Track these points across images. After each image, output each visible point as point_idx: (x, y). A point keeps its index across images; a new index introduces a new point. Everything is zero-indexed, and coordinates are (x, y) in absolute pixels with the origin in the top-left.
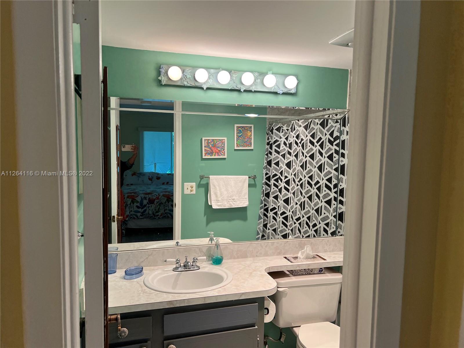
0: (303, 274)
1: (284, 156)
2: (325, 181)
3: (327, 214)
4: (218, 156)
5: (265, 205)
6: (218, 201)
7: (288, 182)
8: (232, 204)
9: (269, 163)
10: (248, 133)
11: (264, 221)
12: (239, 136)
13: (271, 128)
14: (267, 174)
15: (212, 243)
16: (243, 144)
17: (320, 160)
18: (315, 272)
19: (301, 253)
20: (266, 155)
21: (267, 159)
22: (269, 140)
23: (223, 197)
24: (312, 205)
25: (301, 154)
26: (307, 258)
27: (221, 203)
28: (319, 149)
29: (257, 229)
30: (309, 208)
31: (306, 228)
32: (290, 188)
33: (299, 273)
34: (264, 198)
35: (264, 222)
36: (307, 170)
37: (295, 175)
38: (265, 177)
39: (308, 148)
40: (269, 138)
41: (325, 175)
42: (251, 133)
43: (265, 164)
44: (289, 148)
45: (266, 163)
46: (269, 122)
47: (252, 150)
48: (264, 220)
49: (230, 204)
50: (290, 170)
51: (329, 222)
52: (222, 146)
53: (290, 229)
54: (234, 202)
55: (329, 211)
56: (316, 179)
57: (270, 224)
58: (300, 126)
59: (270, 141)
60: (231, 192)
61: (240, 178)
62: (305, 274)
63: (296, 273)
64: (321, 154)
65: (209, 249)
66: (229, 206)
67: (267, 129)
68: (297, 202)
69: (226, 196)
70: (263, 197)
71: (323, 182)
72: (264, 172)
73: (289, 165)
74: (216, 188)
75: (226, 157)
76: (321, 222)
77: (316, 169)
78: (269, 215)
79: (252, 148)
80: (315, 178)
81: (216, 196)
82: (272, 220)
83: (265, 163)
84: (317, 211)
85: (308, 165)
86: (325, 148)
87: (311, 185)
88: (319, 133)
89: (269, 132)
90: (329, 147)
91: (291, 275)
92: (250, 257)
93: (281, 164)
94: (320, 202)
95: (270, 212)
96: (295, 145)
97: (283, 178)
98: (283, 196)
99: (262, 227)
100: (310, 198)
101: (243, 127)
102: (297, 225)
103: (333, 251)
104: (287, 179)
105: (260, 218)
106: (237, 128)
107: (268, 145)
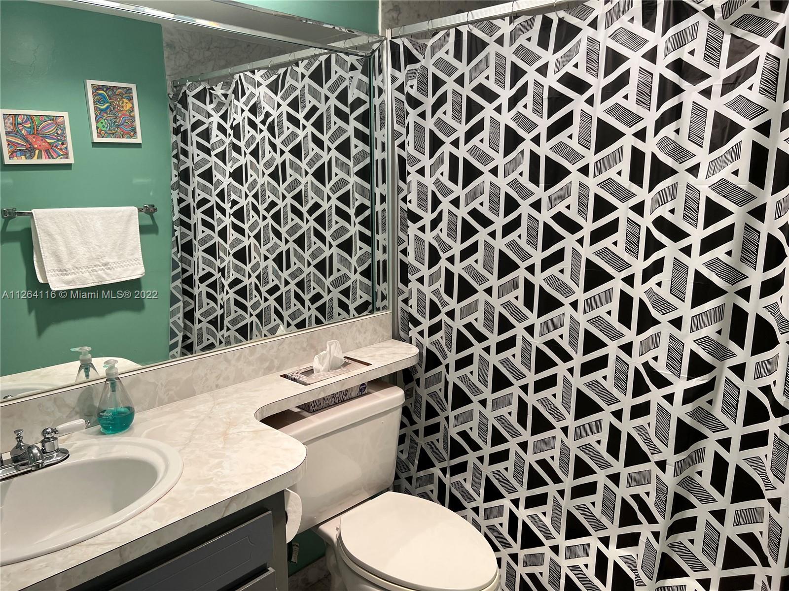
0: (330, 404)
1: (222, 156)
2: (334, 202)
3: (344, 270)
4: (50, 159)
5: (184, 271)
6: (63, 271)
7: (239, 214)
8: (104, 276)
9: (185, 176)
10: (125, 104)
11: (186, 304)
12: (102, 110)
13: (181, 95)
14: (180, 201)
15: (87, 376)
16: (114, 130)
17: (318, 157)
18: (352, 394)
19: (319, 360)
20: (173, 157)
21: (177, 167)
22: (178, 123)
23: (78, 261)
24: (307, 256)
25: (268, 148)
26: (334, 367)
27: (74, 276)
28: (312, 133)
29: (169, 324)
30: (299, 264)
31: (295, 305)
32: (246, 226)
33: (322, 405)
34: (179, 255)
35: (184, 308)
36: (286, 184)
37: (255, 196)
38: (177, 209)
39: (286, 133)
40: (178, 117)
41: (334, 189)
42: (133, 104)
43: (175, 179)
44: (234, 136)
45: (176, 176)
46: (173, 82)
47: (138, 145)
48: (184, 302)
49: (99, 277)
50: (243, 186)
51: (350, 286)
52: (57, 133)
53: (255, 313)
54: (108, 271)
55: (348, 265)
56: (312, 199)
57: (203, 310)
58: (259, 84)
59: (181, 125)
60: (97, 248)
61: (118, 212)
62: (333, 403)
63: (316, 406)
64: (319, 143)
65: (87, 394)
66: (97, 280)
67: (171, 96)
68: (268, 255)
69: (86, 257)
70: (178, 252)
71: (329, 205)
72: (175, 195)
73: (237, 175)
74: (54, 239)
75: (71, 160)
76: (331, 288)
77: (310, 178)
78: (196, 292)
79: (138, 140)
80: (310, 198)
81: (58, 259)
82: (205, 300)
83: (173, 176)
84: (321, 267)
85: (289, 171)
86: (329, 128)
87: (300, 215)
88: (308, 97)
89: (175, 105)
90: (337, 126)
91: (305, 413)
92: (202, 393)
93: (217, 176)
94: (326, 248)
95: (200, 284)
96: (248, 128)
97: (227, 206)
98: (232, 246)
99: (181, 319)
100: (300, 242)
101: (108, 88)
102: (272, 302)
103: (371, 343)
104: (236, 208)
105: (174, 300)
106: (93, 88)
107: (177, 135)
